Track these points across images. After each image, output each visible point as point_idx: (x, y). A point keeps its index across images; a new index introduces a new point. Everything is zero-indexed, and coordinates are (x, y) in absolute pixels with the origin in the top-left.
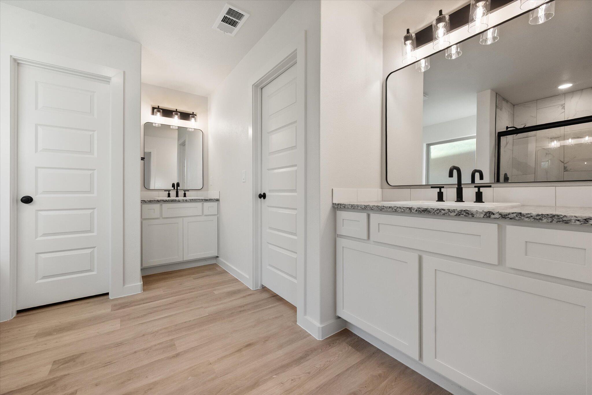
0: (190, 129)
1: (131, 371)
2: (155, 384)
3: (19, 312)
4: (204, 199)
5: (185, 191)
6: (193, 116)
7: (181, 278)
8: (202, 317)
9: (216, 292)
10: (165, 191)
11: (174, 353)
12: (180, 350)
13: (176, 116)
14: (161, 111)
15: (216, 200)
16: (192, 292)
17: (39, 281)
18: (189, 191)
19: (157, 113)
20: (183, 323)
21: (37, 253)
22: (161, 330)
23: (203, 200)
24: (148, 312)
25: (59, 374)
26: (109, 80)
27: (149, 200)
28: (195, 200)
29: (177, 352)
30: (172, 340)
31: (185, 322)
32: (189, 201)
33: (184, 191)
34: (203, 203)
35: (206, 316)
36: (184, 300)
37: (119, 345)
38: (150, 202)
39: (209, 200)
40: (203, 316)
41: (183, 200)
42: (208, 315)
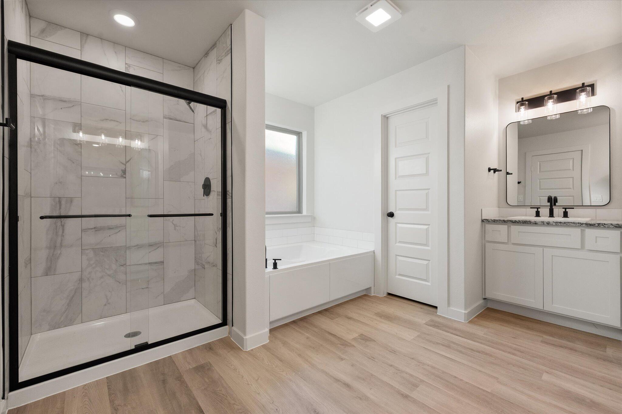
0: (585, 110)
1: (372, 375)
2: (367, 399)
3: (389, 294)
4: (585, 222)
5: (565, 209)
6: (582, 90)
7: (529, 332)
8: (479, 388)
9: (545, 377)
10: (531, 208)
11: (406, 391)
12: (414, 395)
13: (551, 101)
14: (527, 103)
15: (616, 227)
16: (513, 354)
17: (397, 277)
18: (573, 208)
19: (521, 107)
20: (452, 376)
21: (397, 255)
22: (428, 365)
23: (582, 224)
24: (443, 342)
25: (353, 343)
26: (436, 102)
27: (493, 219)
28: (565, 223)
29: (409, 394)
30: (422, 381)
31: (456, 377)
32: (554, 224)
33: (563, 208)
34: (583, 228)
35: (484, 391)
36: (491, 356)
37: (394, 352)
38: (494, 222)
39: (597, 225)
40: (481, 387)
41: (543, 222)
42: (489, 391)
